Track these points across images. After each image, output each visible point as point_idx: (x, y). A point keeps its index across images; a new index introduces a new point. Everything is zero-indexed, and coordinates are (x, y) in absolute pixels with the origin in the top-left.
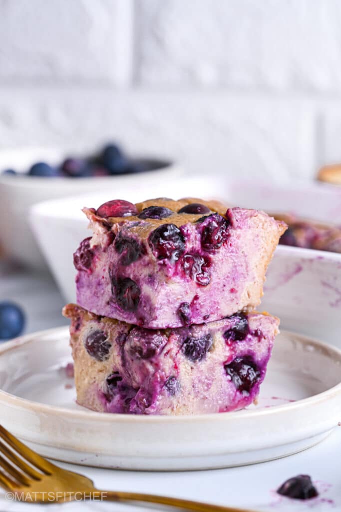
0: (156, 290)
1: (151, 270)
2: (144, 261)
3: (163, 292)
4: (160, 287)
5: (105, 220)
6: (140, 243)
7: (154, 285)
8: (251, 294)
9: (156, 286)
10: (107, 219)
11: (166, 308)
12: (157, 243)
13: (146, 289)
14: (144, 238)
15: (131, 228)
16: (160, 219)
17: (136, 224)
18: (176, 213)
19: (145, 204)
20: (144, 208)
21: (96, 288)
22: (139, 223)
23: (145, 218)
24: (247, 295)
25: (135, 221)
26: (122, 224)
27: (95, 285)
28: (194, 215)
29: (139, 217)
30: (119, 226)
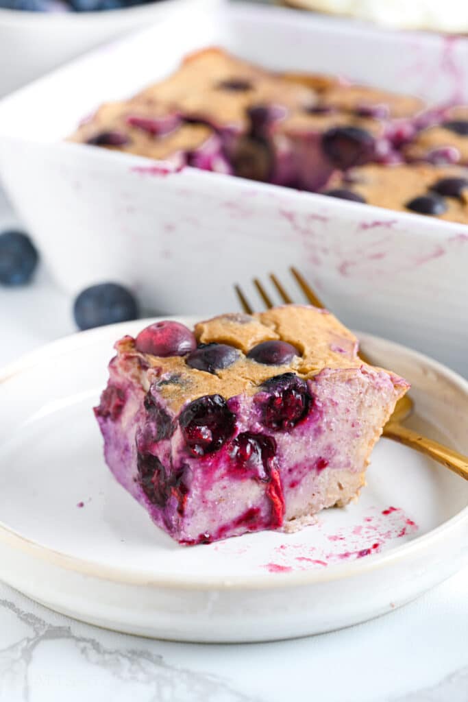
5: (142, 356)
8: (344, 486)
10: (145, 356)
14: (174, 412)
15: (164, 386)
16: (213, 372)
17: (175, 379)
18: (243, 356)
19: (206, 328)
20: (204, 338)
21: (124, 453)
22: (179, 376)
23: (193, 367)
24: (338, 487)
25: (178, 370)
26: (159, 371)
27: (123, 448)
28: (265, 366)
29: (186, 362)
30: (155, 373)
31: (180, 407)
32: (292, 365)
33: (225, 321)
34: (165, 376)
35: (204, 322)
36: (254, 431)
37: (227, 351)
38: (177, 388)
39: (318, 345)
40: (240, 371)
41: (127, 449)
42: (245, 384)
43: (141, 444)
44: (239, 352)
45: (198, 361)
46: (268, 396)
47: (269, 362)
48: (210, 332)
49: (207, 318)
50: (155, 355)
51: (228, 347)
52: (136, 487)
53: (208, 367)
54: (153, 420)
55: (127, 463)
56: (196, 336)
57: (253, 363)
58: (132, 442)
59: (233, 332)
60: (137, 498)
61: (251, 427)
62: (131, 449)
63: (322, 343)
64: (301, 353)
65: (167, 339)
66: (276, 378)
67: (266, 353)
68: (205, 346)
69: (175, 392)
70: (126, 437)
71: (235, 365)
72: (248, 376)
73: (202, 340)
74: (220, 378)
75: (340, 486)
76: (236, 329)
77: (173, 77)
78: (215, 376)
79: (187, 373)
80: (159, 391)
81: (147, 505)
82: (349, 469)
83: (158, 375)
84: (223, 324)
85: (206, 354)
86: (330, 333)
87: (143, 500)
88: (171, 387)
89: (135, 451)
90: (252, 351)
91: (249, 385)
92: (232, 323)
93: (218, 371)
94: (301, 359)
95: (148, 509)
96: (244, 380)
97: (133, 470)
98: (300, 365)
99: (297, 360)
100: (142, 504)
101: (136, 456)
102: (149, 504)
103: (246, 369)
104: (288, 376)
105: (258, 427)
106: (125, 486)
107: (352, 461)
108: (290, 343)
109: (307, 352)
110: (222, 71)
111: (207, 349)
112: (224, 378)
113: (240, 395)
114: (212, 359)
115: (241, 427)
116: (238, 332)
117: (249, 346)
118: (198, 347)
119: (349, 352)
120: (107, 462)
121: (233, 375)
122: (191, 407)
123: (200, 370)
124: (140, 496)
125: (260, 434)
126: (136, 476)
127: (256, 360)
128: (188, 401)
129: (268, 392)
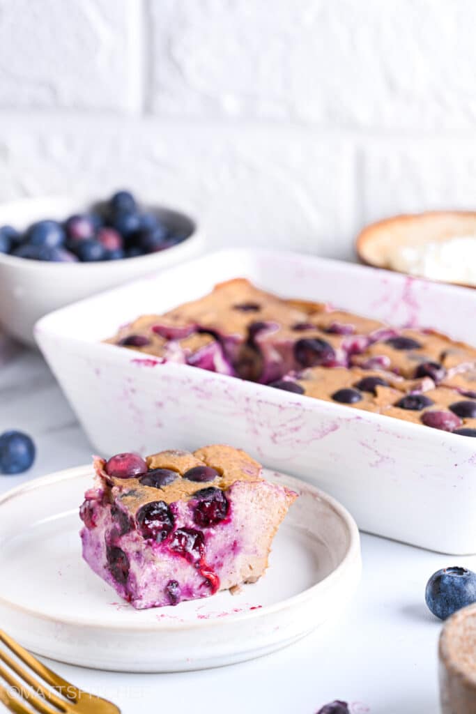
0: (142, 567)
1: (139, 547)
2: (132, 536)
3: (148, 570)
4: (146, 565)
5: (109, 477)
6: (129, 518)
7: (140, 562)
8: (253, 567)
9: (142, 563)
10: (111, 477)
11: (151, 587)
12: (142, 523)
13: (134, 566)
14: (132, 513)
15: (125, 497)
16: (159, 487)
17: (132, 493)
18: (180, 477)
19: (154, 459)
20: (152, 466)
21: (96, 549)
22: (136, 490)
23: (144, 485)
24: (249, 568)
25: (134, 487)
26: (121, 488)
27: (96, 545)
28: (196, 483)
29: (140, 481)
30: (118, 489)
31: (136, 510)
32: (215, 482)
33: (167, 455)
34: (125, 491)
35: (153, 456)
36: (189, 527)
37: (169, 473)
38: (134, 498)
39: (233, 469)
40: (178, 486)
41: (99, 546)
42: (181, 495)
43: (109, 539)
44: (177, 474)
45: (148, 480)
46: (198, 501)
47: (198, 480)
48: (157, 462)
49: (154, 453)
50: (118, 477)
51: (170, 471)
52: (106, 572)
53: (155, 484)
54: (117, 522)
55: (99, 556)
56: (148, 464)
57: (187, 481)
58: (102, 540)
59: (172, 461)
60: (106, 579)
61: (186, 524)
62: (102, 545)
63: (236, 467)
64: (221, 474)
65: (127, 467)
66: (203, 490)
67: (196, 474)
68: (152, 470)
69: (132, 501)
70: (97, 537)
71: (175, 482)
72: (183, 490)
73: (151, 467)
74: (164, 491)
75: (251, 568)
76: (175, 460)
77: (202, 300)
78: (160, 491)
79: (140, 488)
80: (121, 501)
81: (113, 584)
82: (256, 555)
83: (120, 490)
84: (166, 457)
85: (154, 476)
86: (242, 462)
87: (111, 580)
88: (129, 498)
89: (105, 547)
90: (186, 473)
91: (184, 495)
92: (172, 455)
93: (162, 487)
94: (221, 478)
95: (114, 587)
96: (180, 492)
97: (104, 560)
98: (220, 481)
99: (217, 479)
100: (110, 585)
101: (105, 549)
102: (115, 582)
103: (183, 485)
104: (211, 489)
105: (191, 524)
106: (98, 572)
107: (258, 548)
108: (214, 468)
109: (226, 473)
110: (242, 297)
111: (154, 473)
112: (167, 491)
113: (178, 501)
114: (158, 479)
115: (179, 524)
116: (177, 462)
117: (184, 470)
118: (148, 472)
119: (255, 474)
120: (84, 556)
121: (173, 489)
122: (143, 508)
123: (150, 486)
124: (108, 578)
125: (193, 529)
126: (105, 564)
127: (189, 479)
128: (142, 505)
129: (197, 499)
